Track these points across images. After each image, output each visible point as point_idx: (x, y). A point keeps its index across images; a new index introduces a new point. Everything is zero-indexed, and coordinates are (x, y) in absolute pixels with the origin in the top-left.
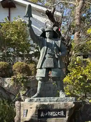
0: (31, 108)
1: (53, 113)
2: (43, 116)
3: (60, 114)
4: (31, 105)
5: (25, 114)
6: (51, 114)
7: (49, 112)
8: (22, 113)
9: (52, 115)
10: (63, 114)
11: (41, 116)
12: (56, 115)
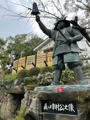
0: (34, 98)
1: (59, 106)
2: (47, 109)
6: (56, 107)
7: (53, 104)
8: (28, 104)
9: (58, 109)
10: (72, 109)
11: (45, 109)
12: (63, 109)
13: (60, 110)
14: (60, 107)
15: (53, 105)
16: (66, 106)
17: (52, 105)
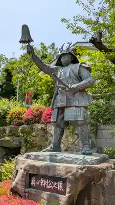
0: (21, 169)
1: (47, 182)
2: (34, 184)
6: (45, 184)
7: (42, 179)
9: (46, 186)
10: (61, 188)
12: (52, 186)
13: (49, 187)
14: (49, 184)
16: (56, 184)
17: (40, 180)
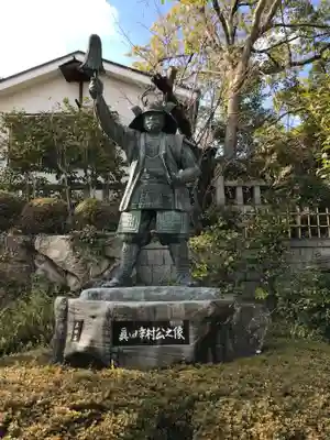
0: (93, 317)
1: (154, 331)
2: (126, 338)
3: (172, 333)
4: (95, 308)
5: (76, 332)
6: (148, 335)
7: (141, 328)
8: (70, 331)
9: (151, 337)
10: (180, 335)
11: (121, 339)
12: (162, 336)
13: (157, 338)
14: (156, 333)
15: (142, 330)
16: (170, 331)
17: (138, 330)
